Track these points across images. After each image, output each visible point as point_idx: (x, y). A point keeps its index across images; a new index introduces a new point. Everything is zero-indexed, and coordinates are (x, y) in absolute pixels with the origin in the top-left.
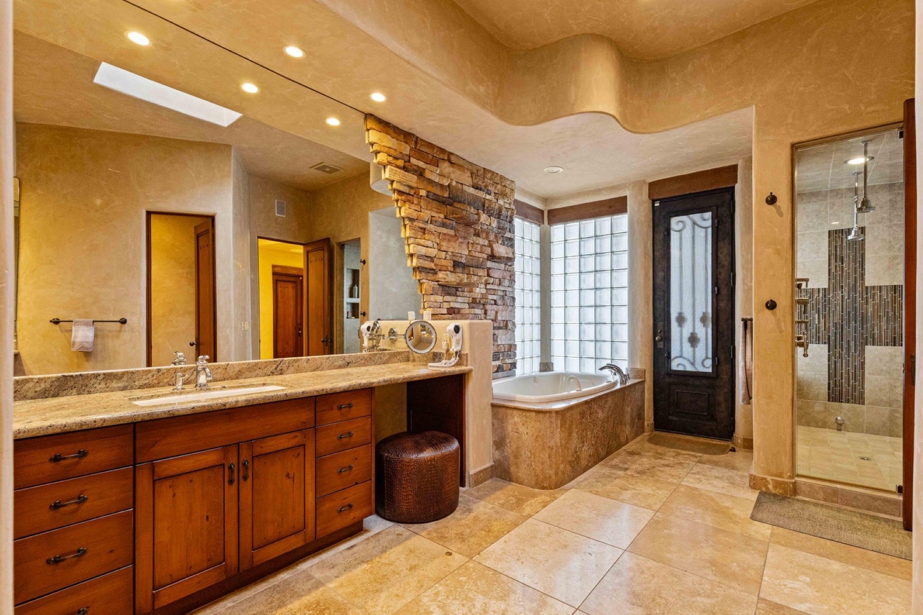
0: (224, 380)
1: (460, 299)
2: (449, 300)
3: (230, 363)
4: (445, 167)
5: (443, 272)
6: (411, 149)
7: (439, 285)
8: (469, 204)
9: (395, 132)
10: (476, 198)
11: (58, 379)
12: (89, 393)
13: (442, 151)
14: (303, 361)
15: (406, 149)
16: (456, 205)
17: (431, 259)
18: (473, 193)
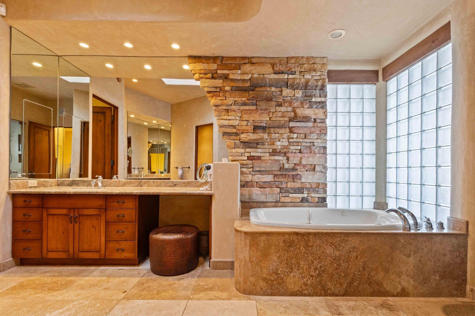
0: (118, 186)
1: (260, 150)
2: (250, 151)
3: (121, 180)
4: (247, 68)
5: (245, 134)
6: (218, 65)
7: (240, 142)
8: (270, 86)
9: (206, 60)
10: (277, 81)
11: (72, 181)
12: (79, 186)
13: (244, 58)
14: (151, 182)
15: (214, 66)
16: (257, 89)
17: (234, 127)
18: (276, 77)
